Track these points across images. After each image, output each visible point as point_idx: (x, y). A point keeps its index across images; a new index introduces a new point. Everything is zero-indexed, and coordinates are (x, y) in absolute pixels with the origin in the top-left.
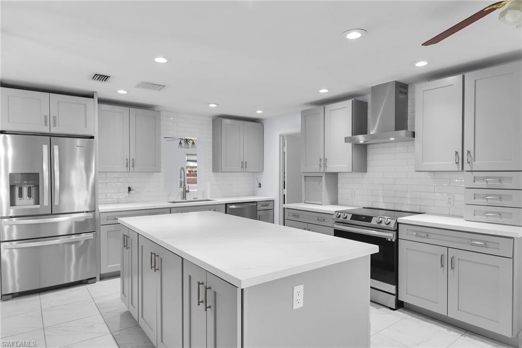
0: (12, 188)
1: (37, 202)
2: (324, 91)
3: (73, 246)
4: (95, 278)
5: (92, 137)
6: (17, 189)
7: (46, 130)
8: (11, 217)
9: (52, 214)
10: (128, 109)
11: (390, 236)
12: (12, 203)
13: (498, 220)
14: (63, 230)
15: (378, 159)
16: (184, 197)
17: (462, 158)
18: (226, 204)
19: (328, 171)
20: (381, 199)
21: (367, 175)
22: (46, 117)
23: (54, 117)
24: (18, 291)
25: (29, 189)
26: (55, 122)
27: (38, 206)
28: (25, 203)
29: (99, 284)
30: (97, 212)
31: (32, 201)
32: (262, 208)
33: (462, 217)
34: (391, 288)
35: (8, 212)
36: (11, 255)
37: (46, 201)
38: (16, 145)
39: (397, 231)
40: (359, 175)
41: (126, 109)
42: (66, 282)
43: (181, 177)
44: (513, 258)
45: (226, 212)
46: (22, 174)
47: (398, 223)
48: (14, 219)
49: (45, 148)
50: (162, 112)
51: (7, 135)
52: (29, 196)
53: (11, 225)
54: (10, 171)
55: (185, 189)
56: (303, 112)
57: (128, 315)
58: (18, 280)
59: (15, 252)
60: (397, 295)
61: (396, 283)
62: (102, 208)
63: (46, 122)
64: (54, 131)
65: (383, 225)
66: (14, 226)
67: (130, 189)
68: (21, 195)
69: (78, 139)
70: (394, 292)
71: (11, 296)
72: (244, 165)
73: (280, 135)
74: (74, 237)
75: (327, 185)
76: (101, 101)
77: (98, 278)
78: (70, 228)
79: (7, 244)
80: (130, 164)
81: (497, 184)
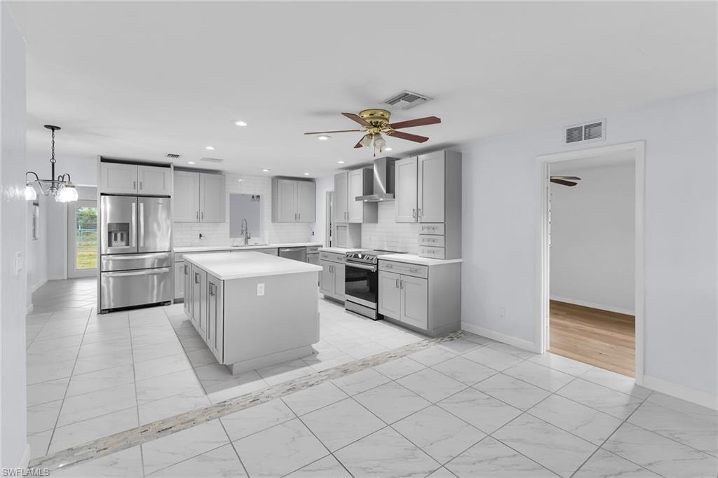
0: (110, 233)
1: (128, 244)
2: (341, 162)
3: (155, 276)
4: (170, 301)
5: (169, 197)
6: (113, 234)
7: (135, 192)
8: (108, 254)
9: (138, 253)
10: (198, 174)
11: (372, 268)
12: (110, 245)
13: (432, 255)
14: (148, 265)
15: (385, 212)
16: (246, 243)
17: (418, 213)
18: (279, 248)
19: (350, 222)
20: (385, 243)
21: (378, 225)
22: (135, 182)
23: (141, 183)
24: (112, 307)
25: (122, 235)
26: (141, 186)
27: (128, 247)
28: (119, 245)
29: (173, 306)
30: (172, 253)
31: (124, 243)
32: (311, 252)
33: (417, 254)
34: (373, 305)
35: (106, 251)
36: (108, 282)
37: (134, 243)
38: (112, 203)
39: (377, 264)
40: (372, 225)
41: (197, 174)
42: (149, 302)
43: (242, 226)
44: (428, 279)
45: (278, 255)
46: (117, 224)
47: (378, 259)
48: (111, 256)
49: (134, 205)
50: (227, 176)
51: (107, 197)
52: (122, 240)
53: (109, 260)
54: (108, 222)
55: (246, 236)
56: (336, 176)
57: (189, 322)
58: (114, 300)
59: (111, 279)
60: (377, 310)
61: (376, 301)
62: (175, 250)
63: (135, 186)
64: (141, 192)
65: (369, 261)
66: (111, 261)
67: (201, 236)
68: (116, 239)
69: (161, 199)
70: (375, 307)
71: (107, 311)
72: (297, 217)
73: (327, 192)
74: (156, 270)
75: (350, 233)
76: (177, 168)
77: (172, 302)
78: (153, 264)
79: (105, 273)
80: (200, 216)
81: (431, 231)
